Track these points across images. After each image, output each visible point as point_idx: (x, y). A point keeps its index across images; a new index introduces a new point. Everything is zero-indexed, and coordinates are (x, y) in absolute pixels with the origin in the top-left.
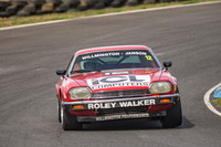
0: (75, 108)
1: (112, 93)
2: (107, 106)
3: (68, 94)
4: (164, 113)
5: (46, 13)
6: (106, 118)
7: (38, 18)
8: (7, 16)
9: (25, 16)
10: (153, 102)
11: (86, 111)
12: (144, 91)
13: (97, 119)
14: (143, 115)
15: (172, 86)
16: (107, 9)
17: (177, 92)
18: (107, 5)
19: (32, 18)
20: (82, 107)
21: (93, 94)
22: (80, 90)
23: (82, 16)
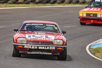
0: (19, 46)
1: (36, 42)
2: (33, 48)
3: (16, 40)
4: (59, 54)
5: (20, 3)
6: (32, 53)
7: (16, 5)
8: (3, 3)
9: (11, 4)
10: (54, 48)
11: (23, 49)
12: (51, 43)
13: (28, 53)
14: (49, 54)
15: (64, 42)
16: (47, 4)
17: (66, 45)
18: (47, 2)
19: (14, 5)
20: (22, 47)
21: (27, 41)
22: (22, 39)
23: (36, 6)
